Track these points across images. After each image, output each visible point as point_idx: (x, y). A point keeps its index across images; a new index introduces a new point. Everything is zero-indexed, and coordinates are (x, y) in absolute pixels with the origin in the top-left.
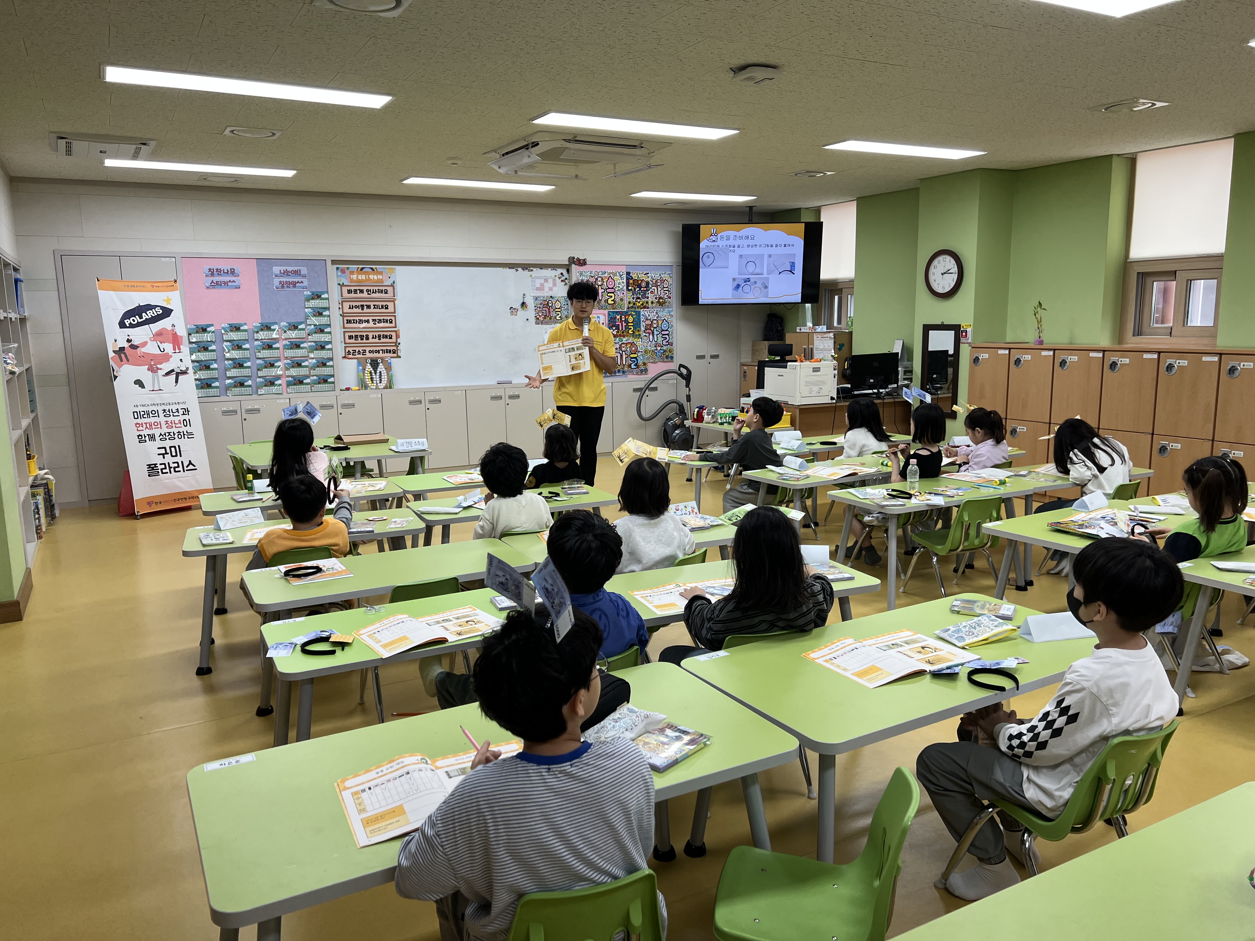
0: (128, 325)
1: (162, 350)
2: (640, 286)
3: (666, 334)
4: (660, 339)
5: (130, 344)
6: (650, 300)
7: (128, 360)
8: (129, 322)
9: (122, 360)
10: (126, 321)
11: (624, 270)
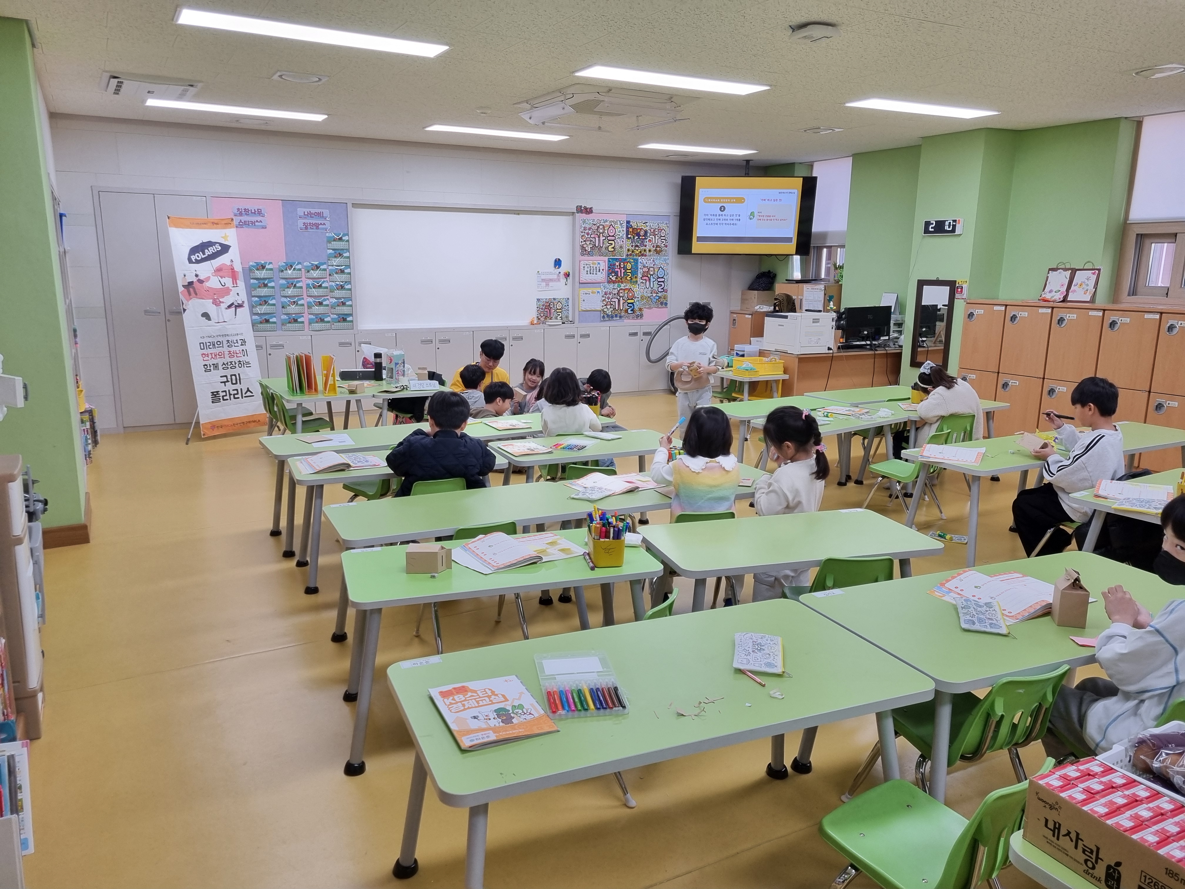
0: (194, 261)
2: (638, 235)
3: (661, 281)
4: (656, 286)
6: (647, 248)
11: (624, 219)
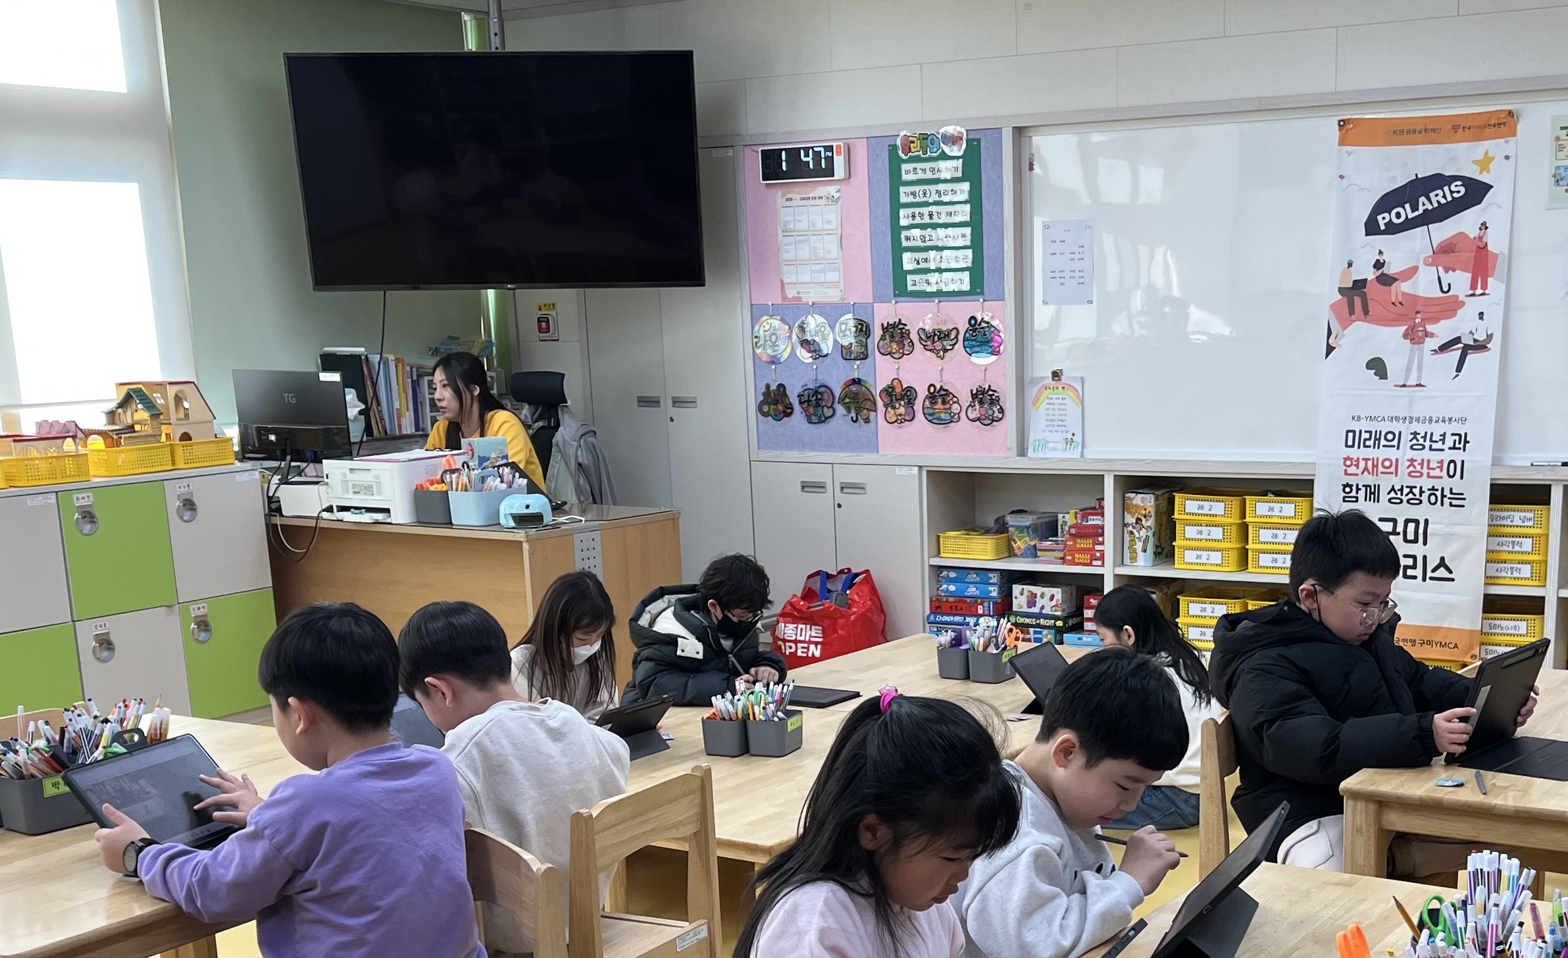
1: (1445, 289)
5: (1380, 272)
7: (1366, 312)
8: (1387, 220)
9: (1352, 312)
10: (1380, 218)
